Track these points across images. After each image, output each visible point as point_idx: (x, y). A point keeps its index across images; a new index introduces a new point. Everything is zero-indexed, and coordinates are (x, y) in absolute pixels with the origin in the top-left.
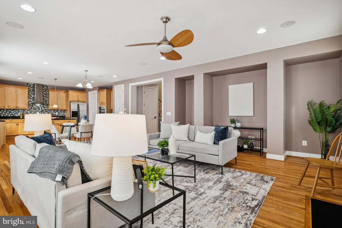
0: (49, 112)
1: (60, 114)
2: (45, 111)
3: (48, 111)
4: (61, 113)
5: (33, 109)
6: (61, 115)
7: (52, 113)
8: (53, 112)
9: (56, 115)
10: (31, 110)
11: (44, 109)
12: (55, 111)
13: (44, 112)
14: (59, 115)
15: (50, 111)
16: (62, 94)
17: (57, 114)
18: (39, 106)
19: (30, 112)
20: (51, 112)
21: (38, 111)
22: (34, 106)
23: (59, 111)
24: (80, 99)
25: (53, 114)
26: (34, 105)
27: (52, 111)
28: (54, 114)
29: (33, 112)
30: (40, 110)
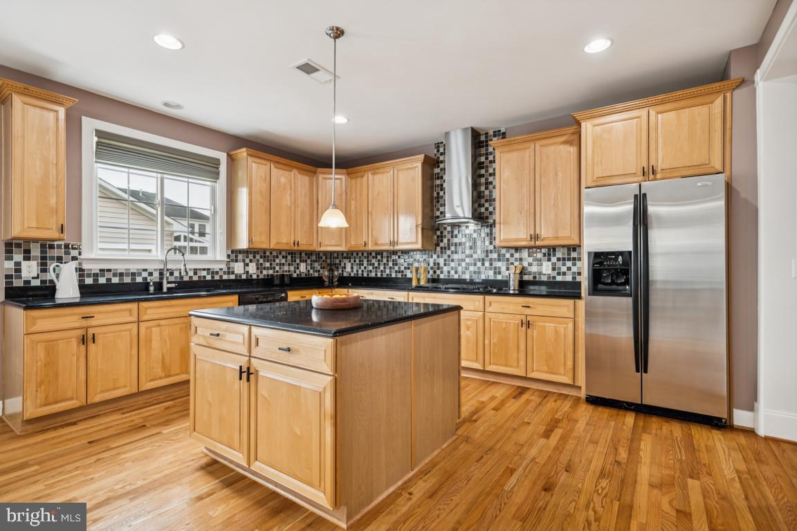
0: (512, 260)
1: (564, 269)
2: (495, 256)
3: (508, 256)
4: (569, 264)
5: (453, 248)
6: (569, 278)
7: (525, 264)
8: (530, 260)
9: (544, 278)
10: (449, 252)
11: (491, 247)
12: (539, 256)
13: (491, 260)
14: (559, 278)
15: (517, 255)
16: (558, 152)
17: (546, 269)
18: (475, 235)
19: (445, 260)
20: (521, 259)
21: (472, 256)
22: (456, 236)
23: (559, 254)
24: (662, 160)
25: (530, 273)
26: (456, 232)
27: (525, 254)
28: (534, 269)
29: (453, 261)
30: (479, 252)
